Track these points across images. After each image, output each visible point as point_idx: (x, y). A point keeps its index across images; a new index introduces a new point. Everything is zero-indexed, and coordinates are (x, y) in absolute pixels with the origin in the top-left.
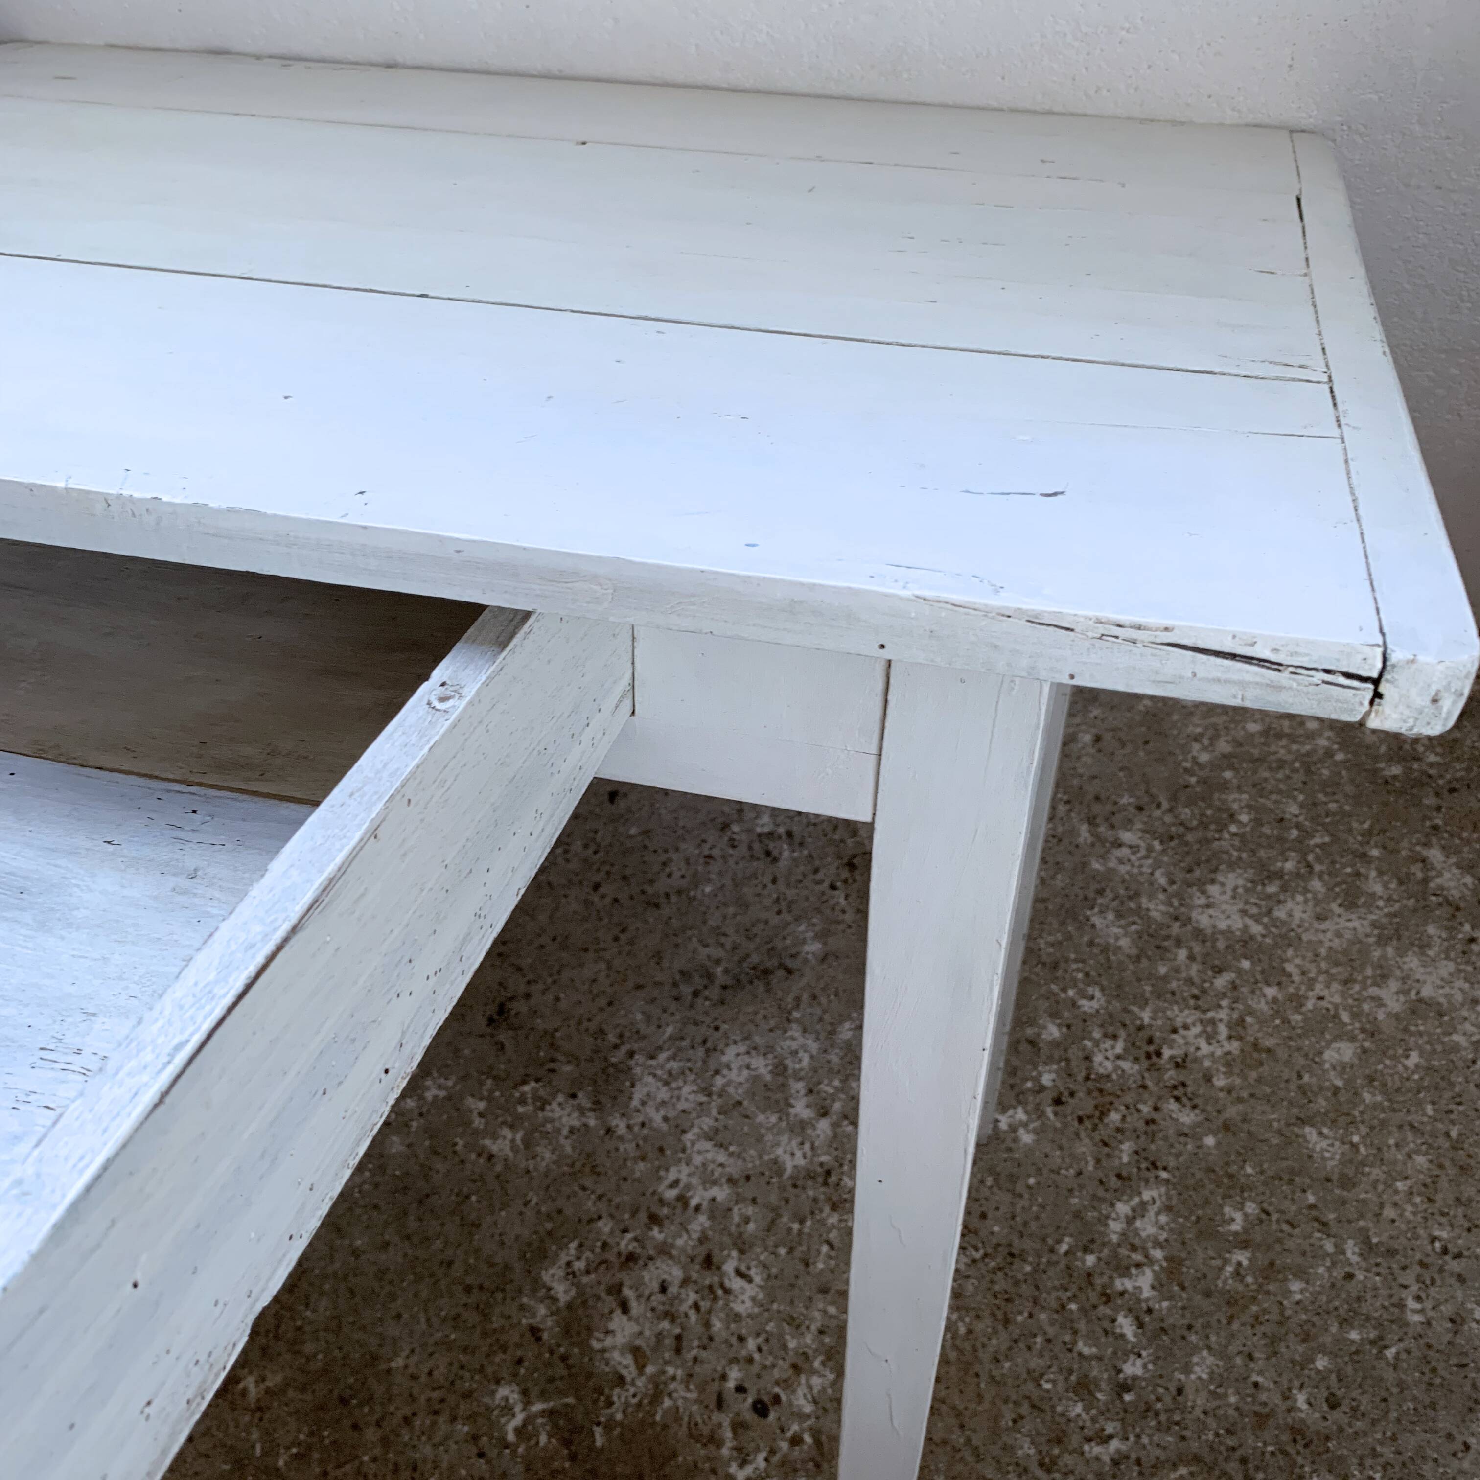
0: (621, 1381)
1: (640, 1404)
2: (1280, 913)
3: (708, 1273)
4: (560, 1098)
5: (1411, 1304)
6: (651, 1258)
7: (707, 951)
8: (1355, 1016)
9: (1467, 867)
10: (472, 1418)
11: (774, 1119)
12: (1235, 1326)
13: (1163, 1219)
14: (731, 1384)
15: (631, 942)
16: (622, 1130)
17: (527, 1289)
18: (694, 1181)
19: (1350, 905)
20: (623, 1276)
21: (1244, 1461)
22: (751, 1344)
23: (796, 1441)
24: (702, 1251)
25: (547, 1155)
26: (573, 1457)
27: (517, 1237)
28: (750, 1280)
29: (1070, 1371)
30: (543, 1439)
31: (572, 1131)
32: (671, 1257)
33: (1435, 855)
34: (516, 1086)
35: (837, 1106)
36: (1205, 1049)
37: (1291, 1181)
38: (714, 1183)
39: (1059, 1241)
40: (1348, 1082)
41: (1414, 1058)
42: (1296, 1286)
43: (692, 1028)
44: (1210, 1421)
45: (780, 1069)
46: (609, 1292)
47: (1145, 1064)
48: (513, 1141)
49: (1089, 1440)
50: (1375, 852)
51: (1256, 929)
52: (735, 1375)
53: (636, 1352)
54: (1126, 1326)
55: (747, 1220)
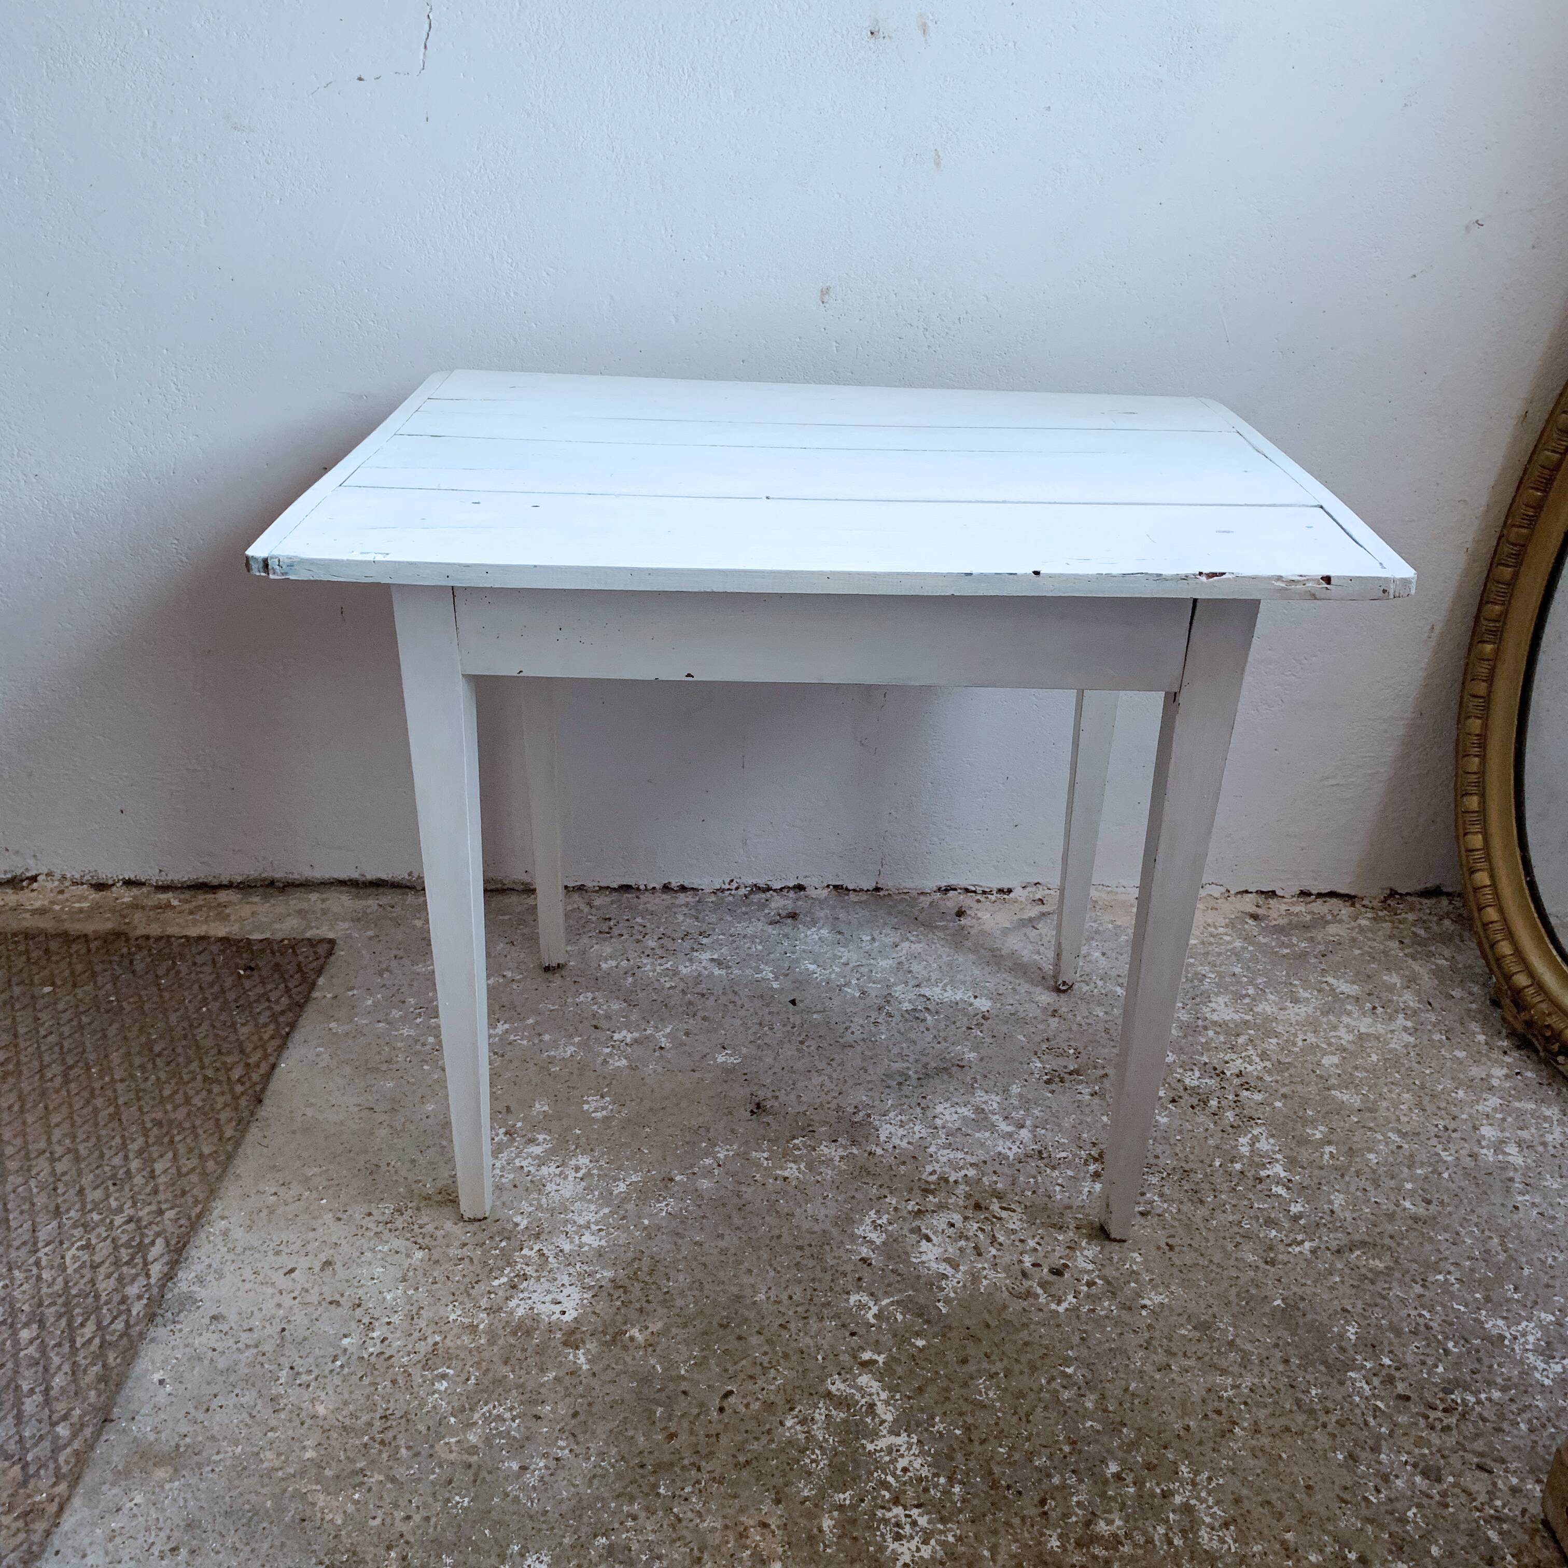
0: (945, 1276)
1: (964, 1286)
2: (1258, 1009)
3: (979, 1213)
4: (824, 1143)
5: (1443, 1154)
6: (933, 1211)
7: (896, 1065)
8: (1330, 1044)
9: (1353, 983)
10: (837, 1316)
11: (987, 1134)
12: (1347, 1178)
13: (1272, 1141)
14: (1028, 1265)
15: (842, 1064)
16: (879, 1151)
17: (846, 1240)
18: (947, 1169)
19: (1295, 1001)
20: (917, 1223)
21: (1391, 1237)
22: (1031, 1243)
23: (1090, 1284)
24: (972, 1202)
25: (830, 1172)
26: (928, 1322)
27: (826, 1216)
28: (1014, 1211)
29: (1258, 1218)
30: (900, 1317)
31: (842, 1158)
32: (949, 1209)
33: (1330, 979)
34: (788, 1142)
35: (1028, 1123)
36: (1250, 1068)
37: (1338, 1114)
38: (961, 1168)
39: (1213, 1161)
40: (1343, 1071)
41: (1374, 1058)
42: (1371, 1156)
43: (904, 1100)
44: (1359, 1222)
45: (979, 1110)
46: (912, 1231)
47: (1219, 1079)
48: (799, 1169)
49: (1290, 1245)
50: (1296, 982)
51: (1247, 1018)
52: (1028, 1260)
53: (947, 1260)
54: (1280, 1190)
55: (996, 1183)
